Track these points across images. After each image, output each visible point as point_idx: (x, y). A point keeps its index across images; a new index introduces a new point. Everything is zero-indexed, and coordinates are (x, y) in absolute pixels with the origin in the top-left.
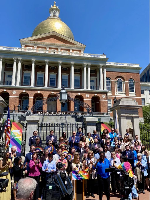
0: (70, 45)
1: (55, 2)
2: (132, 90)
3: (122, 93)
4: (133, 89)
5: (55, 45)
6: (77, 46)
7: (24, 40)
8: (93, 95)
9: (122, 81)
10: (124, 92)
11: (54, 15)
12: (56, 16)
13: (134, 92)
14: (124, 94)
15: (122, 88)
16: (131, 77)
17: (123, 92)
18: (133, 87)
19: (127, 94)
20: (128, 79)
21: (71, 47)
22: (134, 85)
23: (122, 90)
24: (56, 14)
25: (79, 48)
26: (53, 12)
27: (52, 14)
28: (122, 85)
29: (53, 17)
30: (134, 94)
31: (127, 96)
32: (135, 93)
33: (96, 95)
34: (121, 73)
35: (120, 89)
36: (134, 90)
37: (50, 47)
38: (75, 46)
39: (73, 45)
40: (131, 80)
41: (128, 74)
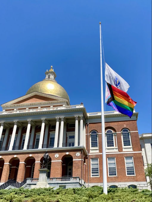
0: (51, 102)
1: (52, 66)
2: (127, 143)
3: (114, 149)
4: (129, 141)
5: (35, 104)
6: (58, 101)
7: (4, 105)
8: (64, 154)
9: (113, 132)
10: (116, 146)
11: (49, 77)
12: (51, 78)
13: (130, 145)
14: (116, 149)
15: (113, 142)
16: (125, 126)
17: (114, 147)
18: (129, 139)
19: (120, 149)
20: (121, 130)
21: (51, 103)
22: (130, 136)
23: (113, 144)
24: (51, 77)
25: (61, 102)
26: (48, 75)
27: (47, 77)
28: (113, 138)
29: (47, 79)
30: (130, 148)
31: (120, 152)
32: (132, 147)
33: (67, 153)
34: (110, 123)
35: (110, 143)
36: (130, 143)
37: (30, 107)
38: (56, 101)
39: (54, 101)
40: (125, 130)
41: (120, 123)
